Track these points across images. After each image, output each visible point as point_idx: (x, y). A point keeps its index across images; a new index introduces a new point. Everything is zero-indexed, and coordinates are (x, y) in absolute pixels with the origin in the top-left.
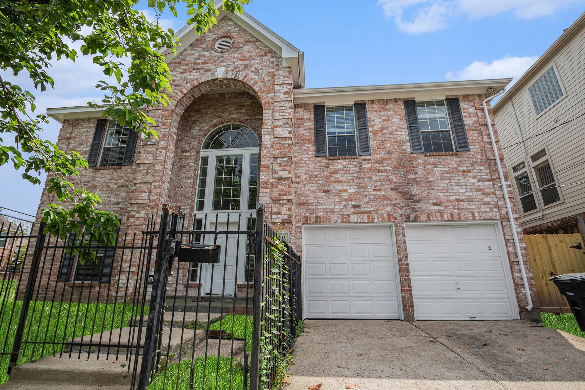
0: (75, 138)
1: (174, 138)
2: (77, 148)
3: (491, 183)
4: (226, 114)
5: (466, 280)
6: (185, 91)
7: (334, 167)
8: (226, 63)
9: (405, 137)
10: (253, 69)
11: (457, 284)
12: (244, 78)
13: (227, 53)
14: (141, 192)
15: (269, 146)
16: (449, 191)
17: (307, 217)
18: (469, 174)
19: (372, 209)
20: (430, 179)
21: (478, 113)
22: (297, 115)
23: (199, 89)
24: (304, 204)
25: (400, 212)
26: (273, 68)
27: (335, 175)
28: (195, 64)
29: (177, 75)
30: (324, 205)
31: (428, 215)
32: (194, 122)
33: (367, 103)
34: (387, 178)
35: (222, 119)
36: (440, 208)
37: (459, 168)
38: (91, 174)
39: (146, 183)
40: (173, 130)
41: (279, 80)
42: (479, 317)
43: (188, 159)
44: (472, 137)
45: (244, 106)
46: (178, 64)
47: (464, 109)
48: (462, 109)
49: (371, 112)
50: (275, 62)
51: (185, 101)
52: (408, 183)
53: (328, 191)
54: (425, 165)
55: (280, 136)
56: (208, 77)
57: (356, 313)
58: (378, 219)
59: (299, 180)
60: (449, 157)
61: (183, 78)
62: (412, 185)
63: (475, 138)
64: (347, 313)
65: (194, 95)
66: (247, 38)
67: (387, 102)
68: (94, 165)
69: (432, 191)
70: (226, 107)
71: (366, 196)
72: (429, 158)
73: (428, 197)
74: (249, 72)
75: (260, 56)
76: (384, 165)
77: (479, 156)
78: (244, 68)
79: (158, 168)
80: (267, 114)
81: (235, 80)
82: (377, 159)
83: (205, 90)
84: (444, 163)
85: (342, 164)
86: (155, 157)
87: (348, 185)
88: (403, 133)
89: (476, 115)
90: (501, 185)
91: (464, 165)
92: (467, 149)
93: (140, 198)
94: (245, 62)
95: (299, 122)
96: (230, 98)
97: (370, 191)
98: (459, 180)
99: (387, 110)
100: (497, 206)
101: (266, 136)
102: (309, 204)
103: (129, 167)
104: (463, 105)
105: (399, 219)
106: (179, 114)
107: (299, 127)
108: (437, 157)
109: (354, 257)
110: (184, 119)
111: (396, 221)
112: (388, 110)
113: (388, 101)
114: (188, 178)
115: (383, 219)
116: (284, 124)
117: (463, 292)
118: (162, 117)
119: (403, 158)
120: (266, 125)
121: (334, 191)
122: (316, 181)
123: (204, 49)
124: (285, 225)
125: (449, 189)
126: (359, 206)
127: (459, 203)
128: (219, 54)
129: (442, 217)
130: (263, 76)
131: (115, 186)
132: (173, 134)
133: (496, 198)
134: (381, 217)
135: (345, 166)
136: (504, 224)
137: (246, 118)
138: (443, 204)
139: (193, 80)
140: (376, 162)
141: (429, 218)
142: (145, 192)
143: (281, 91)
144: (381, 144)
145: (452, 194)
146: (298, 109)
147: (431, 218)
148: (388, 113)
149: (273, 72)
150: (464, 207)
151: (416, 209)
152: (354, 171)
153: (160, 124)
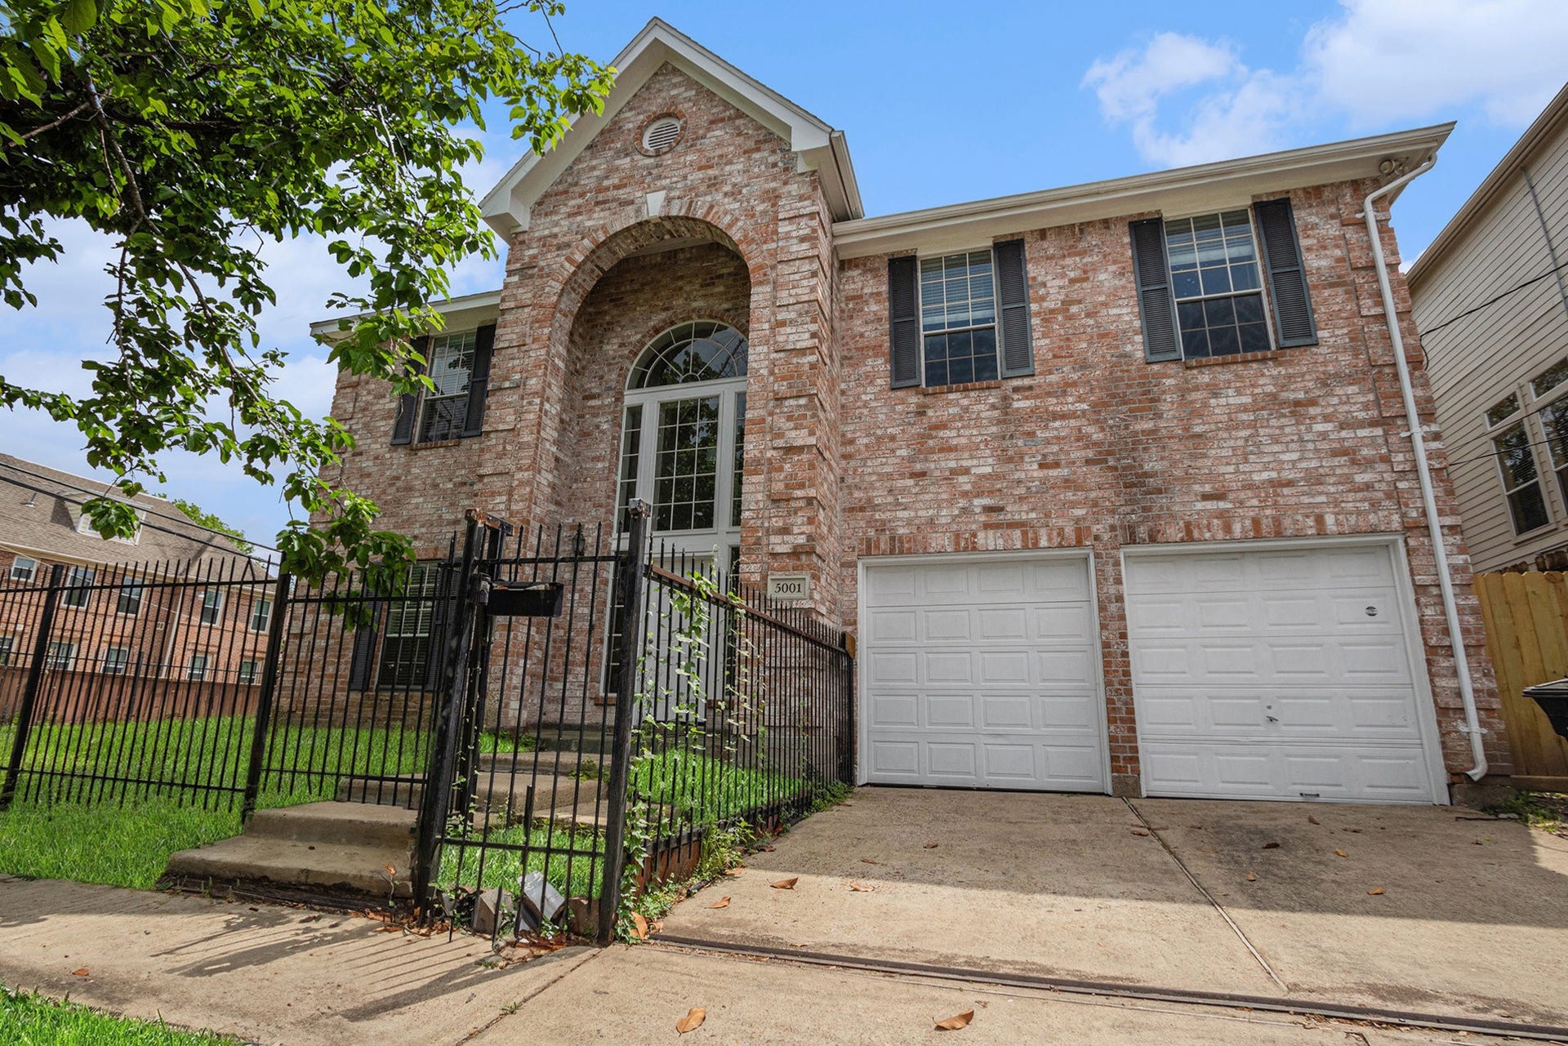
0: (367, 383)
1: (559, 369)
2: (372, 404)
3: (1379, 431)
4: (681, 301)
5: (1296, 698)
6: (579, 258)
7: (938, 413)
8: (668, 181)
9: (1131, 321)
10: (727, 188)
11: (1269, 707)
12: (708, 213)
13: (669, 156)
14: (493, 494)
15: (764, 372)
16: (1252, 458)
17: (869, 540)
18: (1312, 411)
19: (1033, 515)
20: (1198, 429)
21: (1347, 236)
22: (847, 287)
23: (610, 249)
24: (862, 509)
25: (1111, 521)
26: (774, 179)
27: (941, 434)
28: (599, 190)
29: (562, 222)
30: (911, 509)
31: (1188, 525)
32: (609, 327)
33: (1028, 239)
34: (1075, 432)
35: (670, 313)
36: (1222, 505)
37: (1284, 395)
38: (403, 460)
39: (501, 474)
40: (557, 351)
41: (788, 208)
42: (1327, 793)
43: (596, 415)
44: (1327, 304)
45: (720, 276)
46: (563, 197)
47: (1306, 228)
48: (1299, 230)
49: (1037, 261)
50: (780, 164)
51: (580, 281)
52: (1136, 443)
53: (923, 474)
54: (1183, 391)
55: (790, 346)
56: (626, 219)
57: (990, 774)
58: (1050, 539)
59: (850, 449)
60: (1255, 365)
61: (574, 227)
62: (1144, 449)
63: (1336, 308)
64: (969, 773)
65: (601, 265)
66: (714, 111)
67: (1082, 231)
68: (408, 441)
69: (1200, 463)
70: (680, 283)
71: (1019, 482)
72: (1195, 372)
73: (1189, 478)
74: (719, 197)
75: (745, 152)
76: (1070, 399)
77: (1345, 358)
78: (709, 186)
79: (525, 439)
80: (759, 295)
81: (687, 218)
82: (1050, 384)
83: (624, 249)
84: (1238, 385)
85: (958, 405)
86: (520, 414)
87: (972, 457)
88: (1124, 311)
89: (1342, 242)
90: (1408, 434)
91: (1299, 385)
92: (1308, 341)
93: (490, 507)
94: (711, 172)
95: (851, 306)
96: (689, 260)
97: (1032, 469)
98: (1282, 428)
99: (1083, 253)
100: (1394, 495)
101: (759, 349)
102: (875, 508)
103: (475, 440)
104: (1302, 216)
105: (1106, 537)
106: (571, 312)
107: (851, 317)
108: (1219, 369)
109: (988, 637)
110: (588, 321)
111: (1096, 543)
112: (1085, 252)
113: (1084, 227)
114: (597, 459)
115: (1063, 539)
116: (800, 315)
117: (1284, 728)
118: (532, 323)
119: (1122, 379)
120: (759, 321)
121: (937, 473)
122: (893, 451)
123: (618, 154)
124: (799, 559)
125: (1252, 453)
126: (1001, 509)
127: (1279, 490)
128: (652, 160)
129: (1228, 529)
130: (752, 202)
131: (450, 485)
132: (556, 360)
133: (1394, 472)
134: (1059, 534)
135: (966, 409)
136: (1412, 542)
137: (725, 306)
138: (1231, 496)
139: (596, 231)
140: (1049, 394)
141: (1189, 532)
142: (500, 494)
143: (794, 234)
144: (1062, 343)
145: (1259, 467)
146: (850, 273)
147: (1196, 534)
148: (1085, 260)
149: (774, 190)
150: (1293, 500)
151: (1155, 512)
152: (990, 420)
153: (528, 340)
